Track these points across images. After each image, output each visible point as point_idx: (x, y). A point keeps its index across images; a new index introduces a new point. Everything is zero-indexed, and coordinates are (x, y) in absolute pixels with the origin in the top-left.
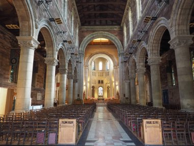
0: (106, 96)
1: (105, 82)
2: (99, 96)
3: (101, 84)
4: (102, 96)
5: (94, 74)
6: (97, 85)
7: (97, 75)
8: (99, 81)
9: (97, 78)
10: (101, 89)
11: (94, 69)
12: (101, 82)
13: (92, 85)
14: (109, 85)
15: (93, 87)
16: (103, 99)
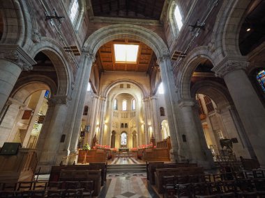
0: (131, 146)
1: (130, 125)
2: (122, 146)
3: (124, 129)
4: (126, 146)
5: (116, 115)
6: (119, 129)
7: (120, 116)
8: (122, 124)
9: (119, 120)
10: (124, 135)
11: (117, 109)
12: (124, 126)
13: (112, 129)
14: (136, 129)
15: (114, 132)
16: (127, 150)
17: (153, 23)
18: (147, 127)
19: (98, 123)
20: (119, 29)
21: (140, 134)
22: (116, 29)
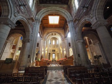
0: (57, 59)
1: (56, 50)
2: (53, 59)
3: (54, 52)
4: (55, 59)
5: (50, 46)
6: (52, 52)
7: (52, 47)
8: (53, 50)
9: (52, 49)
10: (54, 55)
11: (50, 44)
12: (54, 51)
13: (49, 52)
14: (59, 52)
15: (49, 53)
16: (55, 61)
17: (65, 6)
18: (63, 51)
19: (43, 50)
20: (51, 9)
21: (61, 54)
22: (49, 9)
